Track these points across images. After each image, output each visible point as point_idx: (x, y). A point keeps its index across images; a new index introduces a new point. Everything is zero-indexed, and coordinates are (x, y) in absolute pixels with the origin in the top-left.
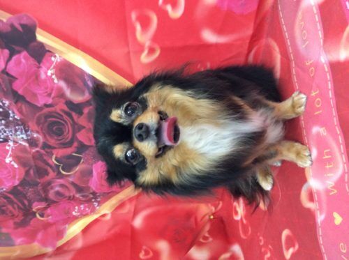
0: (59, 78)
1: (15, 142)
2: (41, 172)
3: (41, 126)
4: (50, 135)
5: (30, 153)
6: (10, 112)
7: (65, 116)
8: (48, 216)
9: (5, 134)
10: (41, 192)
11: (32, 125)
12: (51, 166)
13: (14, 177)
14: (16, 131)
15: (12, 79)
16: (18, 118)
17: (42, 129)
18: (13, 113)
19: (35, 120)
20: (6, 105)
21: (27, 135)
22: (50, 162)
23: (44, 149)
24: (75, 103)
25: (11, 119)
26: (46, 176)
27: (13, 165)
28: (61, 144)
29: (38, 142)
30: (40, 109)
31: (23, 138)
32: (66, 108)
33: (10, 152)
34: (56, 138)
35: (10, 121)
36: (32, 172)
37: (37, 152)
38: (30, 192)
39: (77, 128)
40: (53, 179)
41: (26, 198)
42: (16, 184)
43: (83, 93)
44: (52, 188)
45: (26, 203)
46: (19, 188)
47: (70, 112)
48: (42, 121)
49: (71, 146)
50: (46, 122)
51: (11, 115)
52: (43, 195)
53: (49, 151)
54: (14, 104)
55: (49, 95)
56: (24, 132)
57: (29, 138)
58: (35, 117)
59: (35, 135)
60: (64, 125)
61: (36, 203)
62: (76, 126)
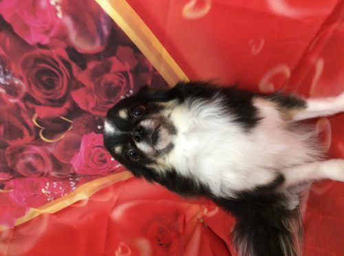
0: (65, 11)
2: (13, 132)
3: (27, 71)
5: (5, 104)
7: (62, 66)
8: (10, 188)
11: (15, 67)
17: (27, 76)
19: (20, 62)
21: (6, 80)
23: (24, 102)
28: (50, 100)
29: (19, 92)
32: (65, 55)
34: (44, 91)
36: (2, 128)
37: (16, 104)
43: (93, 41)
44: (23, 157)
47: (71, 62)
48: (30, 66)
49: (61, 106)
52: (9, 164)
55: (47, 32)
58: (22, 58)
59: (17, 82)
60: (57, 76)
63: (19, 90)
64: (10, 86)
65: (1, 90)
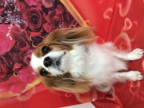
1: (14, 25)
2: (23, 45)
3: (28, 17)
4: (31, 23)
5: (20, 32)
6: (15, 6)
7: (40, 14)
8: (20, 74)
9: (10, 19)
10: (20, 57)
11: (24, 16)
12: (28, 42)
13: (9, 46)
14: (16, 18)
16: (19, 11)
17: (28, 19)
18: (17, 7)
19: (26, 13)
20: (14, 2)
21: (21, 21)
22: (28, 39)
23: (27, 31)
24: (46, 7)
25: (15, 11)
26: (25, 47)
27: (10, 38)
28: (36, 29)
29: (25, 26)
30: (30, 7)
31: (18, 22)
32: (41, 9)
33: (10, 30)
34: (33, 25)
35: (14, 12)
36: (18, 43)
37: (24, 32)
38: (14, 56)
39: (44, 21)
40: (28, 49)
41: (11, 60)
42: (8, 51)
43: (49, 3)
44: (26, 55)
45: (11, 63)
46: (9, 53)
47: (43, 12)
48: (29, 15)
49: (39, 31)
50: (31, 15)
51: (16, 8)
52: (21, 59)
53: (29, 32)
54: (18, 2)
55: (35, 1)
56: (19, 19)
57: (21, 23)
58: (27, 12)
59: (24, 22)
60: (38, 18)
61: (16, 64)
62: (44, 20)
65: (18, 26)
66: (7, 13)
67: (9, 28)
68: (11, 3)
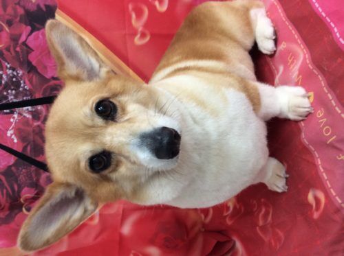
1: (20, 114)
2: (37, 150)
5: (32, 126)
6: (22, 82)
10: (33, 175)
15: (29, 50)
16: (28, 89)
20: (20, 75)
25: (21, 89)
26: (42, 155)
31: (28, 109)
33: (13, 125)
36: (29, 148)
37: (38, 126)
38: (22, 174)
41: (16, 181)
42: (11, 164)
45: (16, 189)
46: (13, 168)
48: (48, 94)
51: (22, 85)
52: (34, 179)
54: (26, 73)
58: (43, 89)
59: (39, 108)
61: (26, 189)
63: (41, 114)
64: (35, 111)
65: (29, 116)
66: (8, 93)
67: (12, 120)
68: (14, 76)
